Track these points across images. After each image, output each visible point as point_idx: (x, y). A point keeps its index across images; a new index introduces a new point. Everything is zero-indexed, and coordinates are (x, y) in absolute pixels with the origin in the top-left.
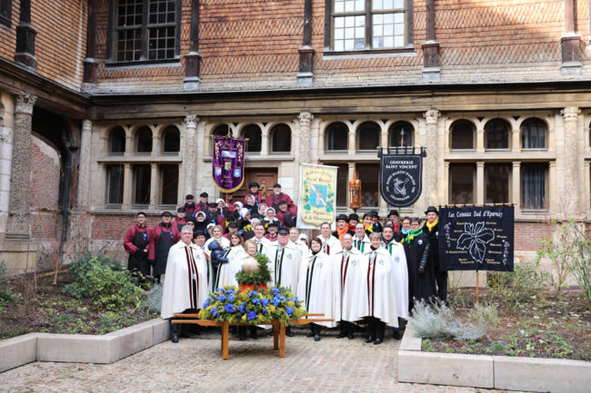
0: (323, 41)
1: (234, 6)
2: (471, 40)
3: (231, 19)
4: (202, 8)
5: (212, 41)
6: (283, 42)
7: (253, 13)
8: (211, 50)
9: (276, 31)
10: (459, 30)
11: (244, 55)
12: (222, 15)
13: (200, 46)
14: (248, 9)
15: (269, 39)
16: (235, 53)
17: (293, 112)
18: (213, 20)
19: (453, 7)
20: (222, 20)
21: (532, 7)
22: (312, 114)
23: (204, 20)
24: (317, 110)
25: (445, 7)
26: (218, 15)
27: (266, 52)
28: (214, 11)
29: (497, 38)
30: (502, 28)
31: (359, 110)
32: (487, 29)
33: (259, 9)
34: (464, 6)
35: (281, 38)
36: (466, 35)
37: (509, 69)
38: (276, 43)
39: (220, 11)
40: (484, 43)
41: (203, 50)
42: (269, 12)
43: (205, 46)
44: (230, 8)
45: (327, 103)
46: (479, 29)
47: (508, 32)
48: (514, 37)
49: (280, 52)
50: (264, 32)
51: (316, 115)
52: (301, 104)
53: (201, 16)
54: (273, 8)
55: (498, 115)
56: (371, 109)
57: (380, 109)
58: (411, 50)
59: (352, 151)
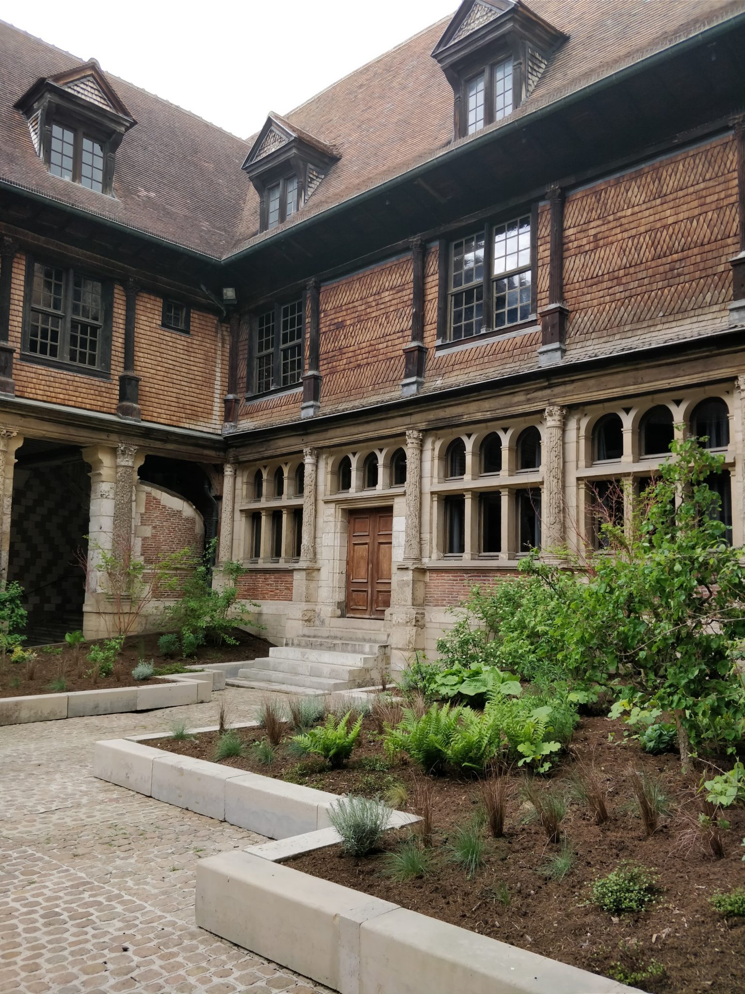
0: (435, 332)
1: (351, 306)
2: (611, 291)
3: (348, 322)
4: (322, 315)
5: (331, 354)
6: (397, 342)
7: (368, 310)
8: (330, 365)
9: (389, 330)
10: (595, 280)
11: (359, 366)
12: (340, 320)
13: (321, 363)
14: (363, 307)
15: (382, 340)
16: (351, 365)
17: (399, 432)
18: (332, 327)
19: (587, 248)
20: (340, 326)
21: (695, 222)
22: (420, 431)
23: (324, 330)
24: (423, 426)
25: (577, 250)
26: (336, 321)
27: (380, 357)
28: (333, 316)
29: (646, 281)
30: (654, 264)
31: (465, 418)
32: (632, 270)
33: (373, 304)
34: (601, 243)
35: (395, 336)
36: (605, 285)
37: (659, 327)
38: (390, 343)
39: (338, 315)
40: (627, 293)
41: (323, 368)
42: (382, 306)
43: (325, 362)
44: (346, 310)
45: (432, 415)
46: (622, 272)
47: (661, 269)
48: (669, 275)
49: (393, 354)
50: (379, 332)
51: (426, 432)
52: (407, 420)
53: (321, 326)
54: (387, 299)
55: (652, 401)
56: (479, 416)
57: (488, 415)
58: (533, 323)
59: (467, 476)
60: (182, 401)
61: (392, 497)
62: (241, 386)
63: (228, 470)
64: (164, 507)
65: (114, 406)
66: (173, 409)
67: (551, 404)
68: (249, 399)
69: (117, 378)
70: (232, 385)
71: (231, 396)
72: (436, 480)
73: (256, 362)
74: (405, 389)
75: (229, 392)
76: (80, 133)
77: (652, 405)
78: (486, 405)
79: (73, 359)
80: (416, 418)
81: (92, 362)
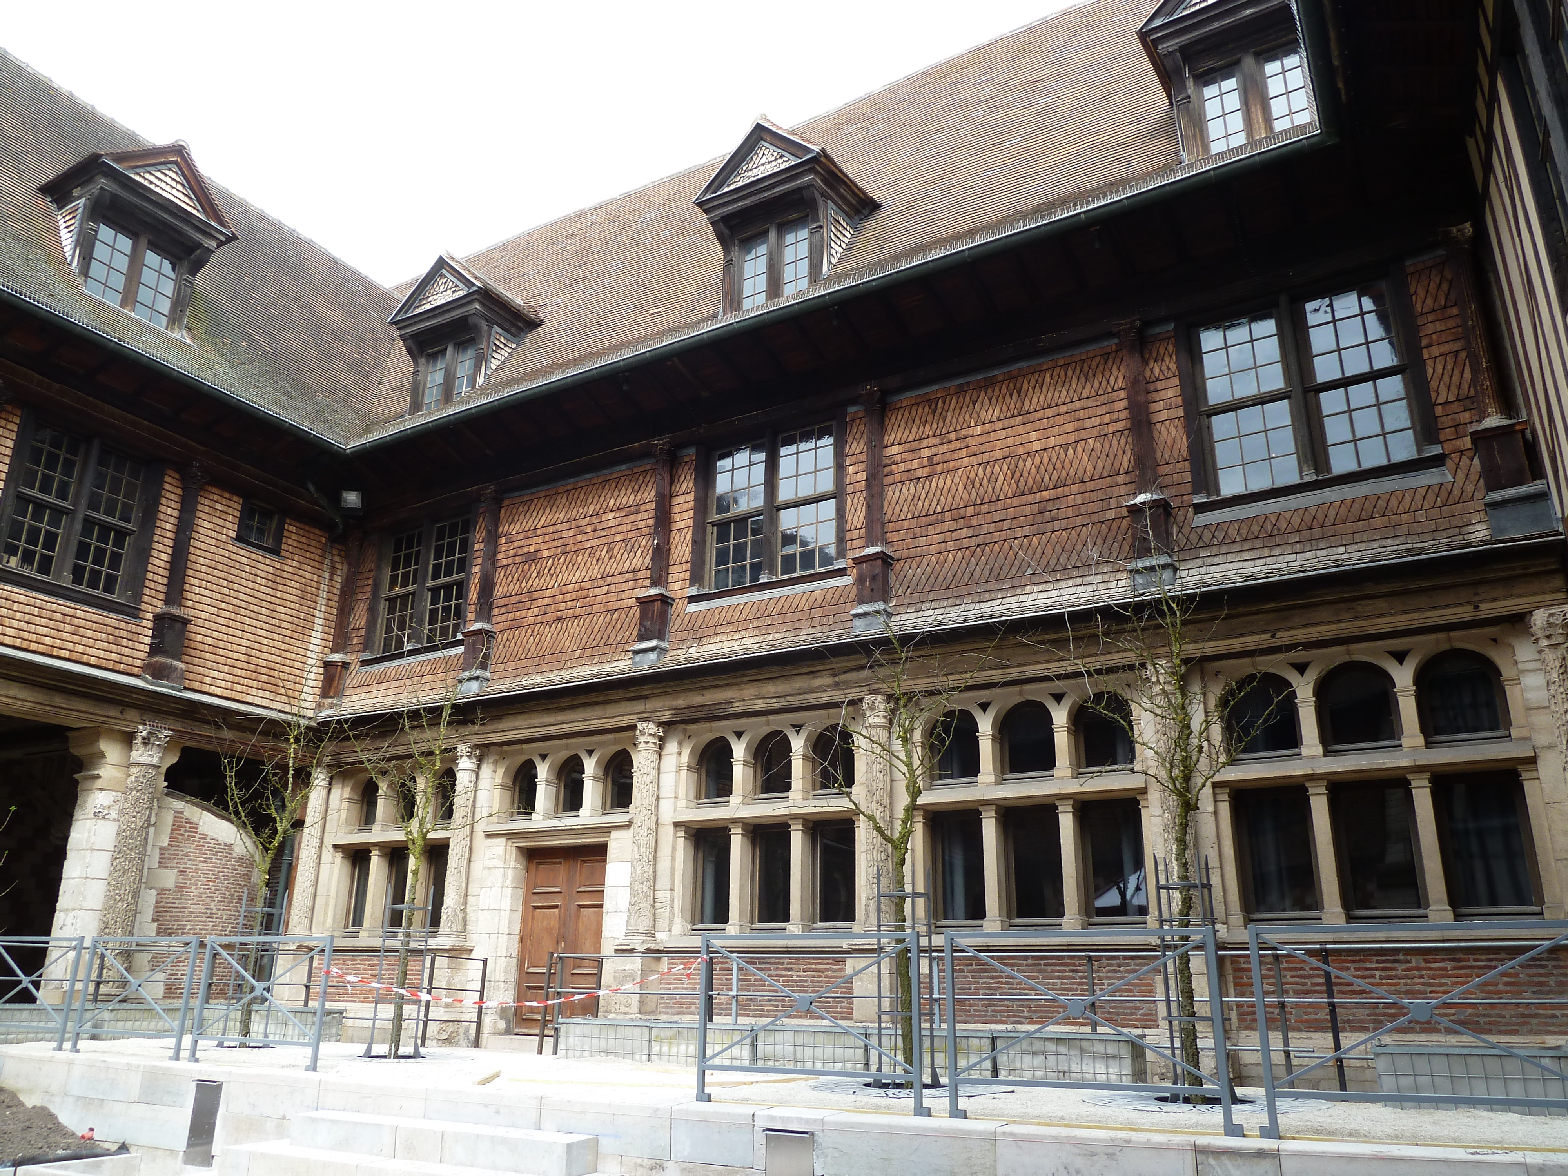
0: (687, 575)
1: (551, 529)
2: (955, 535)
3: (546, 554)
4: (503, 540)
5: (514, 599)
6: (624, 587)
7: (579, 538)
8: (511, 616)
9: (611, 568)
10: (931, 518)
11: (560, 619)
12: (532, 549)
13: (495, 612)
14: (571, 533)
15: (601, 582)
16: (547, 618)
17: (625, 724)
18: (518, 559)
19: (919, 473)
20: (532, 558)
21: (1071, 451)
22: (660, 724)
23: (504, 562)
24: (666, 716)
25: (905, 476)
26: (525, 550)
27: (595, 608)
28: (520, 543)
29: (1006, 525)
30: (1016, 502)
31: (737, 707)
32: (984, 508)
33: (589, 529)
34: (939, 468)
35: (620, 578)
36: (946, 526)
37: (1028, 589)
38: (612, 588)
39: (529, 542)
40: (980, 540)
41: (499, 619)
42: (603, 533)
43: (503, 610)
44: (544, 535)
45: (681, 701)
46: (970, 511)
47: (1027, 510)
48: (1039, 518)
49: (617, 605)
50: (596, 571)
51: (667, 726)
52: (639, 706)
53: (500, 556)
54: (611, 524)
55: (1021, 693)
56: (759, 705)
57: (774, 704)
58: (842, 572)
59: (735, 799)
60: (255, 660)
61: (607, 829)
62: (355, 641)
63: (320, 777)
64: (204, 837)
65: (139, 663)
66: (239, 672)
67: (873, 692)
68: (365, 663)
69: (150, 616)
70: (340, 641)
71: (337, 657)
72: (682, 804)
73: (383, 606)
74: (638, 657)
75: (334, 650)
76: (143, 242)
77: (1019, 700)
78: (771, 688)
79: (77, 580)
80: (650, 705)
81: (108, 589)
